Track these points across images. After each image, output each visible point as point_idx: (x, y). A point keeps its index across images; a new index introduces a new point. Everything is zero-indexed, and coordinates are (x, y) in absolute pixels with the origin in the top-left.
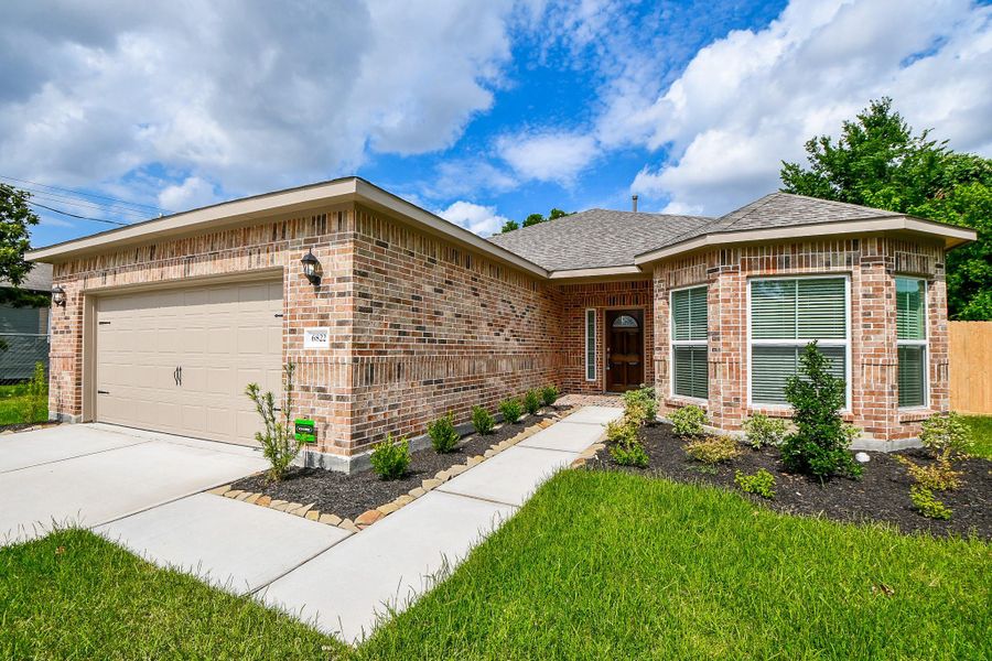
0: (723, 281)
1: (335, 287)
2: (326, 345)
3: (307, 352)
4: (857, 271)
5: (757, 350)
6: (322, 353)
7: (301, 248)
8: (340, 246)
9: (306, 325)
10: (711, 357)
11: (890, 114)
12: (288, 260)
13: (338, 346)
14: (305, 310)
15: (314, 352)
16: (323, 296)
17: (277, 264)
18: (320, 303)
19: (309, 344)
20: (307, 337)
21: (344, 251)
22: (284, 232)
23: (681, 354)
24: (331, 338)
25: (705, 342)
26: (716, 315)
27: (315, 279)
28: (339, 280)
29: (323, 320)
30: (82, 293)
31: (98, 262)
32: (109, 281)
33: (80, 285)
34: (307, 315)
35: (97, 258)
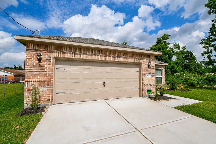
1: (152, 67)
2: (150, 77)
3: (147, 78)
6: (150, 78)
7: (145, 60)
8: (152, 61)
9: (147, 73)
12: (144, 62)
13: (153, 77)
14: (146, 71)
15: (148, 78)
16: (150, 69)
17: (141, 62)
18: (149, 70)
19: (147, 77)
21: (153, 62)
22: (142, 56)
24: (152, 76)
27: (149, 66)
28: (152, 66)
29: (150, 72)
30: (54, 58)
31: (68, 49)
32: (77, 56)
33: (55, 55)
34: (147, 72)
35: (66, 47)
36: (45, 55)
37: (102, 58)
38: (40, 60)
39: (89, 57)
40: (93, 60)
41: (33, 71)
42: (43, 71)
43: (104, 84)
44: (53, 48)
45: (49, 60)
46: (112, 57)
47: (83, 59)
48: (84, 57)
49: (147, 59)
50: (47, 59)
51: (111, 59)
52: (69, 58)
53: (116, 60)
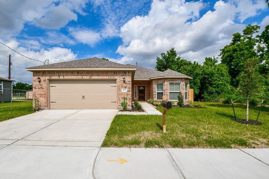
0: (166, 83)
1: (128, 83)
2: (126, 91)
4: (181, 82)
5: (170, 93)
7: (120, 76)
10: (164, 93)
11: (174, 50)
12: (119, 78)
13: (129, 91)
15: (124, 92)
17: (115, 78)
18: (125, 85)
19: (122, 91)
20: (122, 90)
21: (130, 77)
22: (117, 73)
23: (158, 93)
25: (163, 91)
26: (164, 88)
27: (124, 81)
29: (126, 87)
30: (48, 79)
31: (56, 73)
32: (61, 78)
33: (48, 78)
34: (122, 87)
35: (55, 72)
36: (43, 78)
37: (80, 77)
38: (40, 82)
39: (69, 77)
40: (72, 79)
41: (36, 88)
42: (42, 88)
43: (83, 97)
44: (47, 73)
45: (45, 81)
46: (88, 76)
47: (65, 79)
48: (66, 77)
49: (122, 76)
50: (44, 81)
51: (86, 77)
52: (56, 79)
53: (91, 78)
